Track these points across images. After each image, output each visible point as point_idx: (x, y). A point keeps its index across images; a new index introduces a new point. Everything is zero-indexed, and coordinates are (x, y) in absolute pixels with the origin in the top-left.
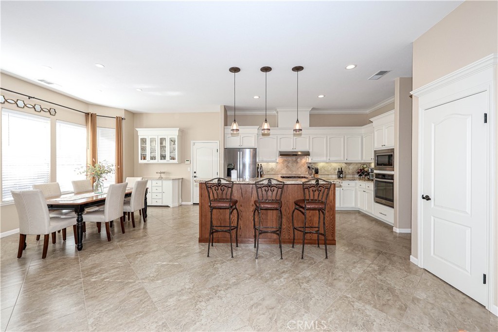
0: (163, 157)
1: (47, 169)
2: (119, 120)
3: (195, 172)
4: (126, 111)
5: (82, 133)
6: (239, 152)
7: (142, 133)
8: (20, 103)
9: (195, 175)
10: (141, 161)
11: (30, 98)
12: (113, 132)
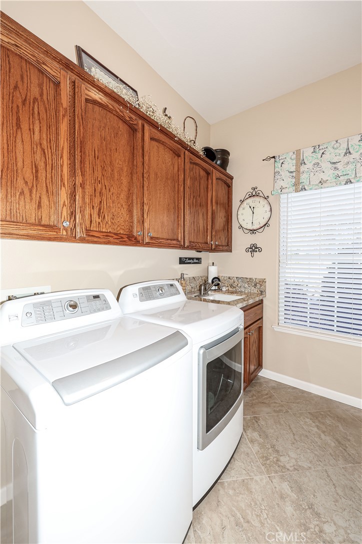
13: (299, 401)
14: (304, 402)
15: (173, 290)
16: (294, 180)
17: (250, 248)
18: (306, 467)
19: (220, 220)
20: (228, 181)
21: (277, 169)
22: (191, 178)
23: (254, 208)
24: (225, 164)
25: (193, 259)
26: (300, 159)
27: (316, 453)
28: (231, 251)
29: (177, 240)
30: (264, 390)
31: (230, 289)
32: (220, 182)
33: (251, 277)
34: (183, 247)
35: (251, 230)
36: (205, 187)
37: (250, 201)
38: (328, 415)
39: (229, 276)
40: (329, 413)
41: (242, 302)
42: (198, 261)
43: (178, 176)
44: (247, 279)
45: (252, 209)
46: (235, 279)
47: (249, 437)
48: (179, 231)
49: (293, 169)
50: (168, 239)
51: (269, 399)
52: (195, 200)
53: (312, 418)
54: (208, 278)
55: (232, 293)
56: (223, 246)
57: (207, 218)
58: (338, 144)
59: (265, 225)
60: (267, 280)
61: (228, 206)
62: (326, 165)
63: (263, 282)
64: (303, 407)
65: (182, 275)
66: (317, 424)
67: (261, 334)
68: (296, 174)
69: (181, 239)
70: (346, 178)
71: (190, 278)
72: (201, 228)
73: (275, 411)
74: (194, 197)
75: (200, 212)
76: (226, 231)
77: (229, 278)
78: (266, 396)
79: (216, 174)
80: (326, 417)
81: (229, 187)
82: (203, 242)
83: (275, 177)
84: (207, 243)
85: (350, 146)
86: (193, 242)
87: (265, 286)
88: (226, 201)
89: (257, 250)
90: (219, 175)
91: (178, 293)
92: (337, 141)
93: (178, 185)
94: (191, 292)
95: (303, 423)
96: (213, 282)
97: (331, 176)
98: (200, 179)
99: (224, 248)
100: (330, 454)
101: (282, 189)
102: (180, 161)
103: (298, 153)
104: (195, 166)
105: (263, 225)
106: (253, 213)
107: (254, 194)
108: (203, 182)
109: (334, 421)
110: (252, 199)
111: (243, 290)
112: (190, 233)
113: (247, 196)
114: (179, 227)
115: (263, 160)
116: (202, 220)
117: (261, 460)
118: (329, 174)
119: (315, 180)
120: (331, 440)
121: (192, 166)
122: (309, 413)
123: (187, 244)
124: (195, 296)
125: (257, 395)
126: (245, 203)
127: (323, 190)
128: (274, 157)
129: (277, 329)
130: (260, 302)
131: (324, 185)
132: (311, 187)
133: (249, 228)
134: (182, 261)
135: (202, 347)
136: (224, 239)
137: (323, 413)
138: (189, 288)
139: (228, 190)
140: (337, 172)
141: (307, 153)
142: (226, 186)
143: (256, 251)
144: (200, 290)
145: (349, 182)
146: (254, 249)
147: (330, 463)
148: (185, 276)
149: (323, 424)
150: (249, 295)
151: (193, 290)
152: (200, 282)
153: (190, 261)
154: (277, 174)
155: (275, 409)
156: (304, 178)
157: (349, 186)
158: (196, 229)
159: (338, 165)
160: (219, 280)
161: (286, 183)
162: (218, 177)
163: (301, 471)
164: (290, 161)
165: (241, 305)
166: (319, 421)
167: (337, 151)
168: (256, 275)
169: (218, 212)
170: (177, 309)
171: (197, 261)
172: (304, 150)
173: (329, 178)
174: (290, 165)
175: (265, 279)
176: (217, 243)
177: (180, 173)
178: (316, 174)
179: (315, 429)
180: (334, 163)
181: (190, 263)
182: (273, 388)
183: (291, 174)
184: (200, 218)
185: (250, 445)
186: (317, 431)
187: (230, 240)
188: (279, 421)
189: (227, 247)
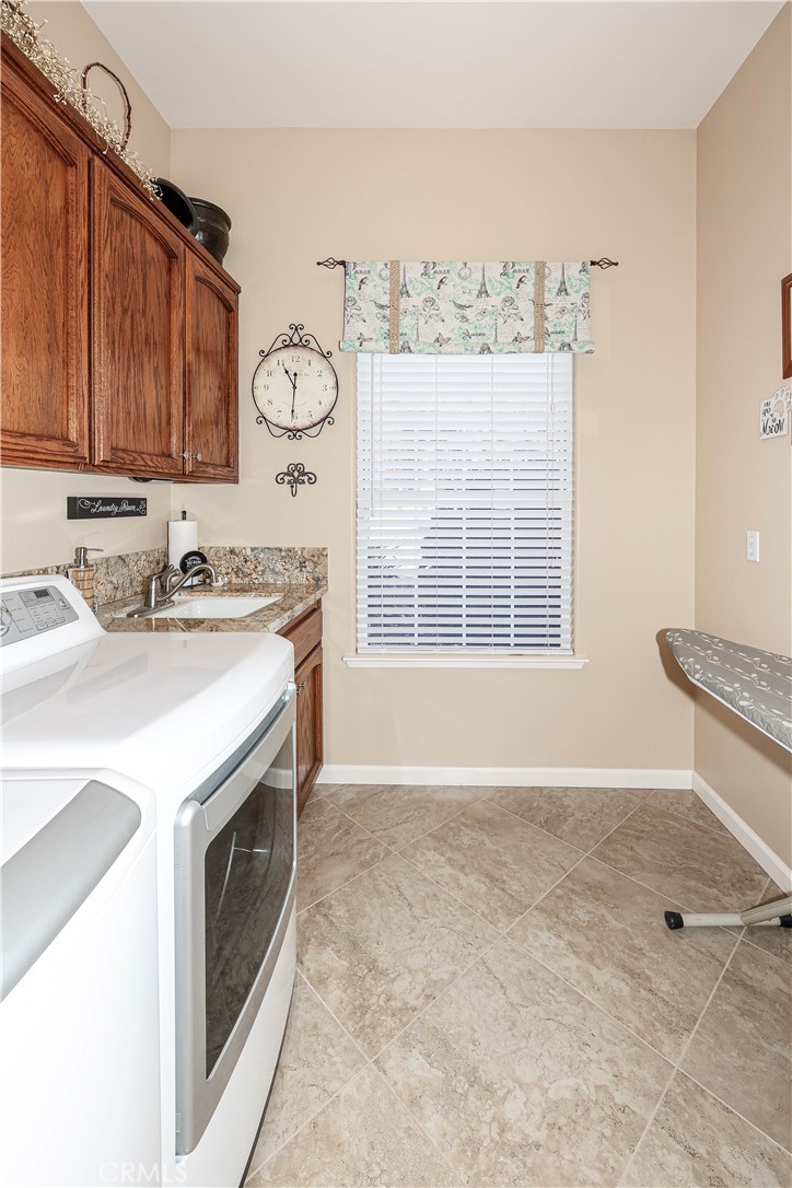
13: (407, 814)
14: (416, 813)
15: (47, 608)
16: (386, 326)
17: (288, 474)
18: (446, 976)
19: (206, 394)
20: (228, 294)
21: (350, 293)
22: (113, 250)
23: (295, 375)
24: (217, 243)
25: (118, 501)
26: (398, 282)
27: (459, 927)
28: (236, 481)
29: (65, 440)
30: (332, 818)
31: (234, 580)
32: (205, 291)
33: (291, 546)
34: (87, 465)
35: (290, 430)
36: (163, 291)
37: (286, 355)
38: (464, 824)
39: (232, 545)
40: (463, 820)
41: (277, 616)
42: (137, 507)
43: (67, 227)
44: (281, 550)
45: (293, 378)
46: (249, 552)
47: (312, 972)
48: (72, 410)
49: (385, 300)
50: (23, 435)
51: (345, 838)
52: (128, 321)
53: (437, 845)
54: (166, 555)
55: (242, 590)
56: (215, 466)
57: (169, 383)
58: (467, 271)
59: (324, 419)
60: (329, 552)
61: (229, 361)
62: (446, 308)
63: (320, 555)
64: (416, 827)
65: (81, 553)
66: (448, 855)
67: (317, 682)
68: (391, 312)
69: (81, 436)
70: (481, 341)
71: (107, 560)
72: (151, 411)
73: (363, 865)
74: (125, 311)
75: (146, 360)
76: (222, 426)
77: (232, 552)
78: (337, 834)
79: (193, 266)
80: (460, 830)
81: (230, 310)
82: (157, 451)
83: (345, 309)
84: (170, 456)
85: (486, 279)
86: (124, 450)
87: (326, 567)
88: (221, 346)
89: (306, 478)
90: (203, 270)
91: (67, 614)
92: (465, 264)
93: (67, 256)
94: (111, 603)
95: (422, 866)
96: (184, 567)
97: (456, 331)
98: (146, 263)
99: (219, 471)
100: (483, 914)
101: (362, 340)
102: (71, 179)
103: (394, 266)
104: (127, 217)
105: (319, 420)
106: (295, 388)
107: (296, 340)
108: (156, 275)
109: (474, 835)
110: (290, 352)
111: (271, 581)
112: (112, 423)
113: (279, 344)
114: (74, 398)
115: (319, 264)
116: (153, 385)
117: (350, 1024)
118: (451, 327)
119: (428, 334)
120: (478, 880)
121: (117, 213)
122: (429, 835)
123: (101, 455)
124: (130, 615)
125: (316, 840)
126: (273, 359)
127: (442, 359)
128: (343, 263)
129: (354, 662)
130: (316, 607)
131: (446, 348)
132: (420, 347)
133: (284, 424)
134: (79, 509)
135: (187, 800)
136: (217, 446)
137: (453, 824)
138: (103, 591)
139: (228, 318)
140: (465, 326)
141: (413, 272)
142: (221, 307)
143: (303, 482)
144: (147, 593)
145: (485, 350)
146: (296, 476)
147: (486, 935)
148: (92, 556)
149: (458, 849)
150: (288, 590)
151: (119, 595)
152: (142, 568)
153: (108, 508)
154: (350, 304)
155: (362, 858)
156: (406, 323)
157: (486, 358)
158: (133, 410)
159: (468, 312)
160: (204, 560)
161: (371, 329)
162: (201, 274)
163: (439, 995)
164: (378, 280)
165: (277, 624)
166: (451, 846)
167: (465, 283)
168: (302, 539)
169: (202, 370)
170: (67, 672)
171: (133, 507)
172: (408, 265)
173: (452, 336)
174: (378, 290)
175: (324, 549)
176: (199, 457)
177: (72, 219)
178: (430, 321)
179: (447, 870)
180: (461, 307)
181: (107, 515)
182: (351, 805)
183: (381, 311)
184: (146, 380)
185: (318, 997)
186: (452, 871)
187: (233, 450)
188: (374, 887)
189: (226, 468)
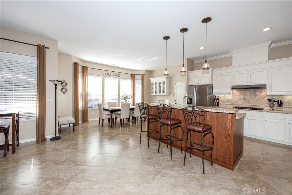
0: (160, 92)
1: (117, 97)
2: (143, 75)
3: (176, 101)
4: (146, 70)
5: (129, 82)
6: (195, 88)
7: (153, 80)
8: (109, 74)
9: (176, 102)
10: (152, 94)
11: (112, 72)
12: (140, 81)
